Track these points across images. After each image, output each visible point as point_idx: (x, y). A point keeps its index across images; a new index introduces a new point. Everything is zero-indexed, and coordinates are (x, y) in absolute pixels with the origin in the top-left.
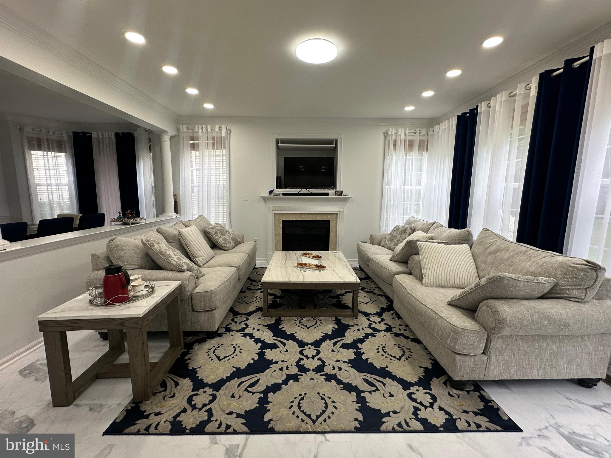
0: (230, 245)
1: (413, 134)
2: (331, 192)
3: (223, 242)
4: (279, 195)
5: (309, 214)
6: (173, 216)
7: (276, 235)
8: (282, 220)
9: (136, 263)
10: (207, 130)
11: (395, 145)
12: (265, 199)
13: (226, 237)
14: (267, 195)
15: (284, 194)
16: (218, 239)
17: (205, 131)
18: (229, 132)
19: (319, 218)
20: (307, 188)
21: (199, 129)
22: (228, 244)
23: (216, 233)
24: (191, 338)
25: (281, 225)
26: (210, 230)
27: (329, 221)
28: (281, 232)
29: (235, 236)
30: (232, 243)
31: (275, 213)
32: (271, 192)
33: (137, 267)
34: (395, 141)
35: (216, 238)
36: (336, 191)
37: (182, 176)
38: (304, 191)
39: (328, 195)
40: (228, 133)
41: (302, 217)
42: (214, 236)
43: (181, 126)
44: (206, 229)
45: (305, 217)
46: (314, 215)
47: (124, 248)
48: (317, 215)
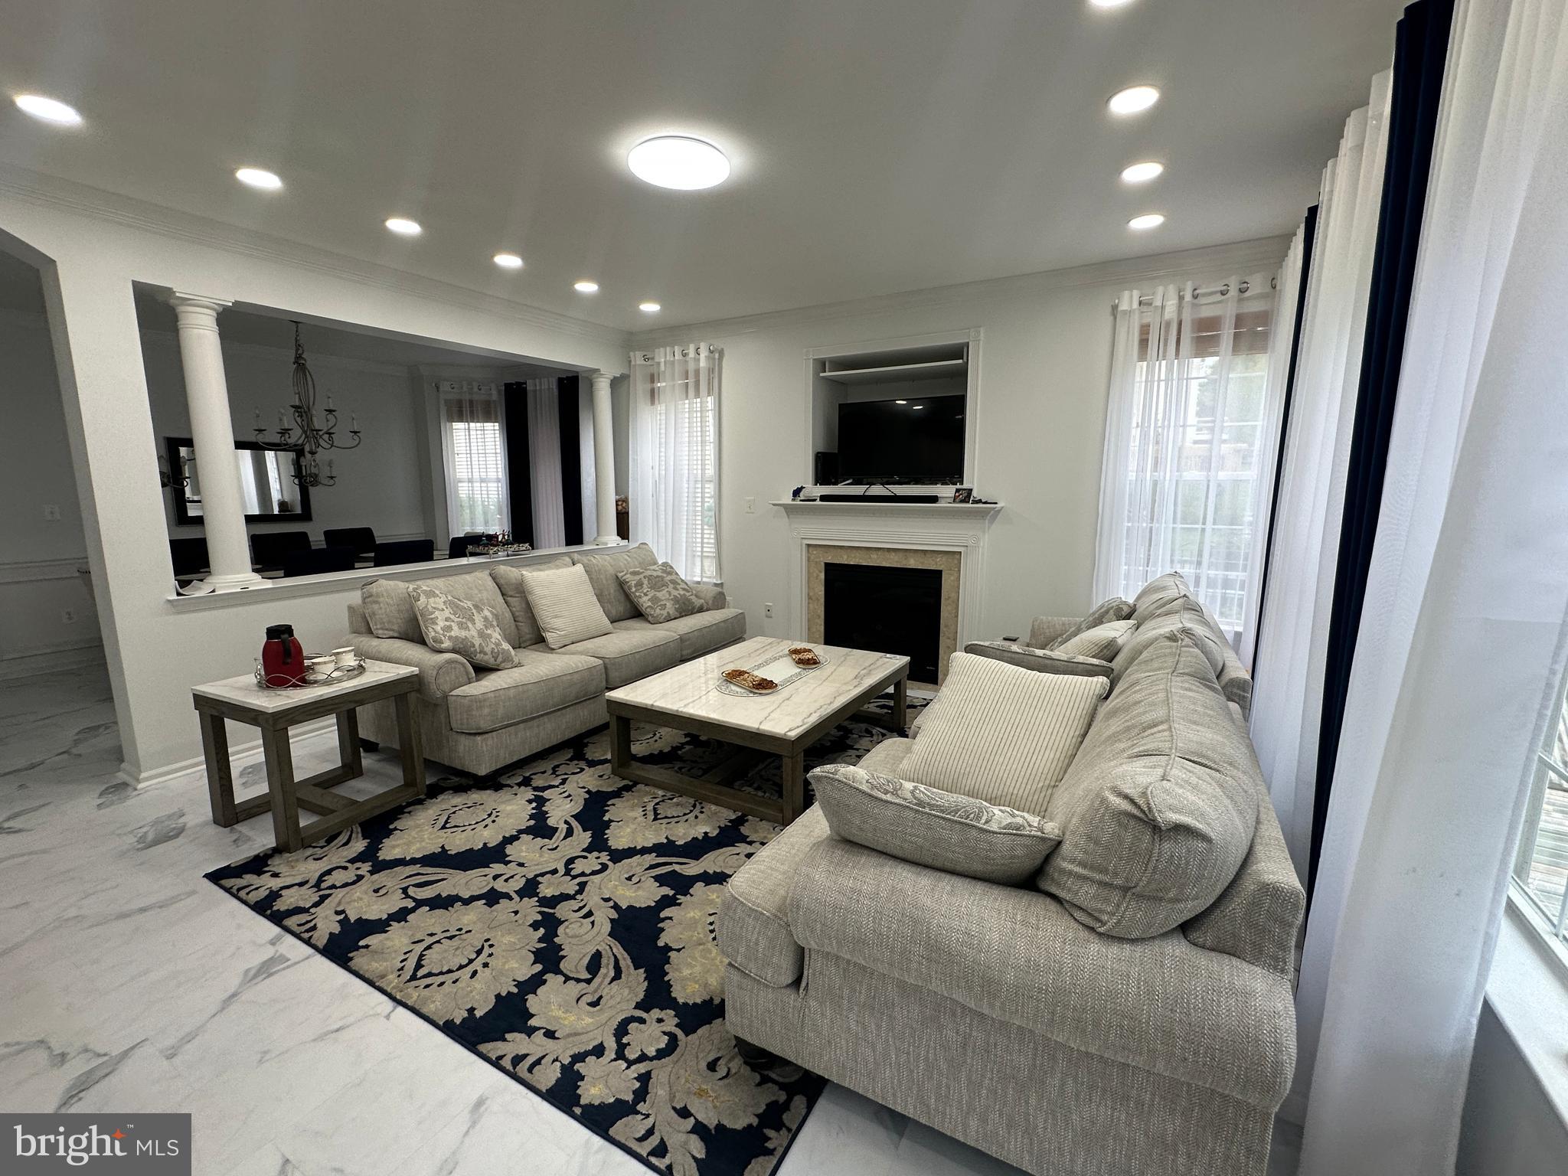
0: (662, 612)
2: (945, 491)
3: (650, 604)
4: (815, 500)
5: (889, 550)
7: (810, 598)
8: (825, 563)
11: (1144, 343)
12: (788, 509)
13: (659, 595)
14: (787, 499)
15: (824, 498)
16: (640, 597)
18: (717, 356)
19: (913, 563)
20: (884, 481)
21: (662, 356)
22: (658, 611)
23: (639, 584)
25: (822, 575)
26: (628, 577)
27: (939, 573)
28: (822, 593)
29: (688, 594)
30: (670, 608)
31: (809, 546)
32: (798, 492)
33: (396, 635)
34: (1145, 330)
35: (637, 594)
36: (958, 490)
38: (877, 490)
39: (934, 499)
40: (714, 359)
41: (870, 558)
42: (634, 589)
44: (620, 575)
45: (879, 558)
46: (901, 554)
47: (381, 599)
48: (907, 554)
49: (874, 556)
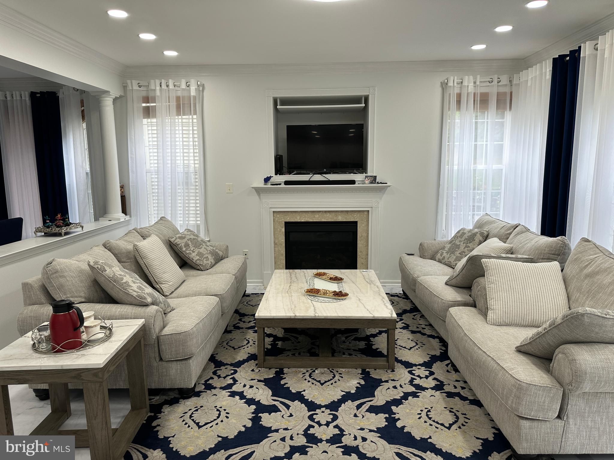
0: (208, 262)
1: (489, 84)
2: (358, 177)
3: (198, 258)
4: (280, 184)
5: (326, 212)
6: (119, 219)
7: (275, 244)
8: (285, 222)
9: (82, 294)
10: (168, 86)
11: (459, 102)
12: (258, 191)
13: (201, 250)
14: (261, 184)
15: (287, 183)
16: (190, 254)
17: (166, 88)
18: (201, 88)
19: (340, 218)
20: (321, 171)
21: (155, 85)
22: (205, 262)
23: (187, 245)
24: (158, 397)
25: (283, 230)
26: (178, 241)
27: (356, 222)
28: (284, 240)
29: (214, 248)
30: (211, 260)
31: (274, 212)
32: (267, 180)
33: (83, 300)
34: (459, 96)
35: (188, 252)
36: (366, 177)
37: (131, 158)
38: (317, 177)
39: (353, 182)
40: (199, 90)
41: (314, 217)
42: (184, 249)
43: (129, 82)
44: (172, 240)
45: (319, 217)
46: (333, 214)
47: (66, 274)
48: (337, 214)
49: (317, 216)
